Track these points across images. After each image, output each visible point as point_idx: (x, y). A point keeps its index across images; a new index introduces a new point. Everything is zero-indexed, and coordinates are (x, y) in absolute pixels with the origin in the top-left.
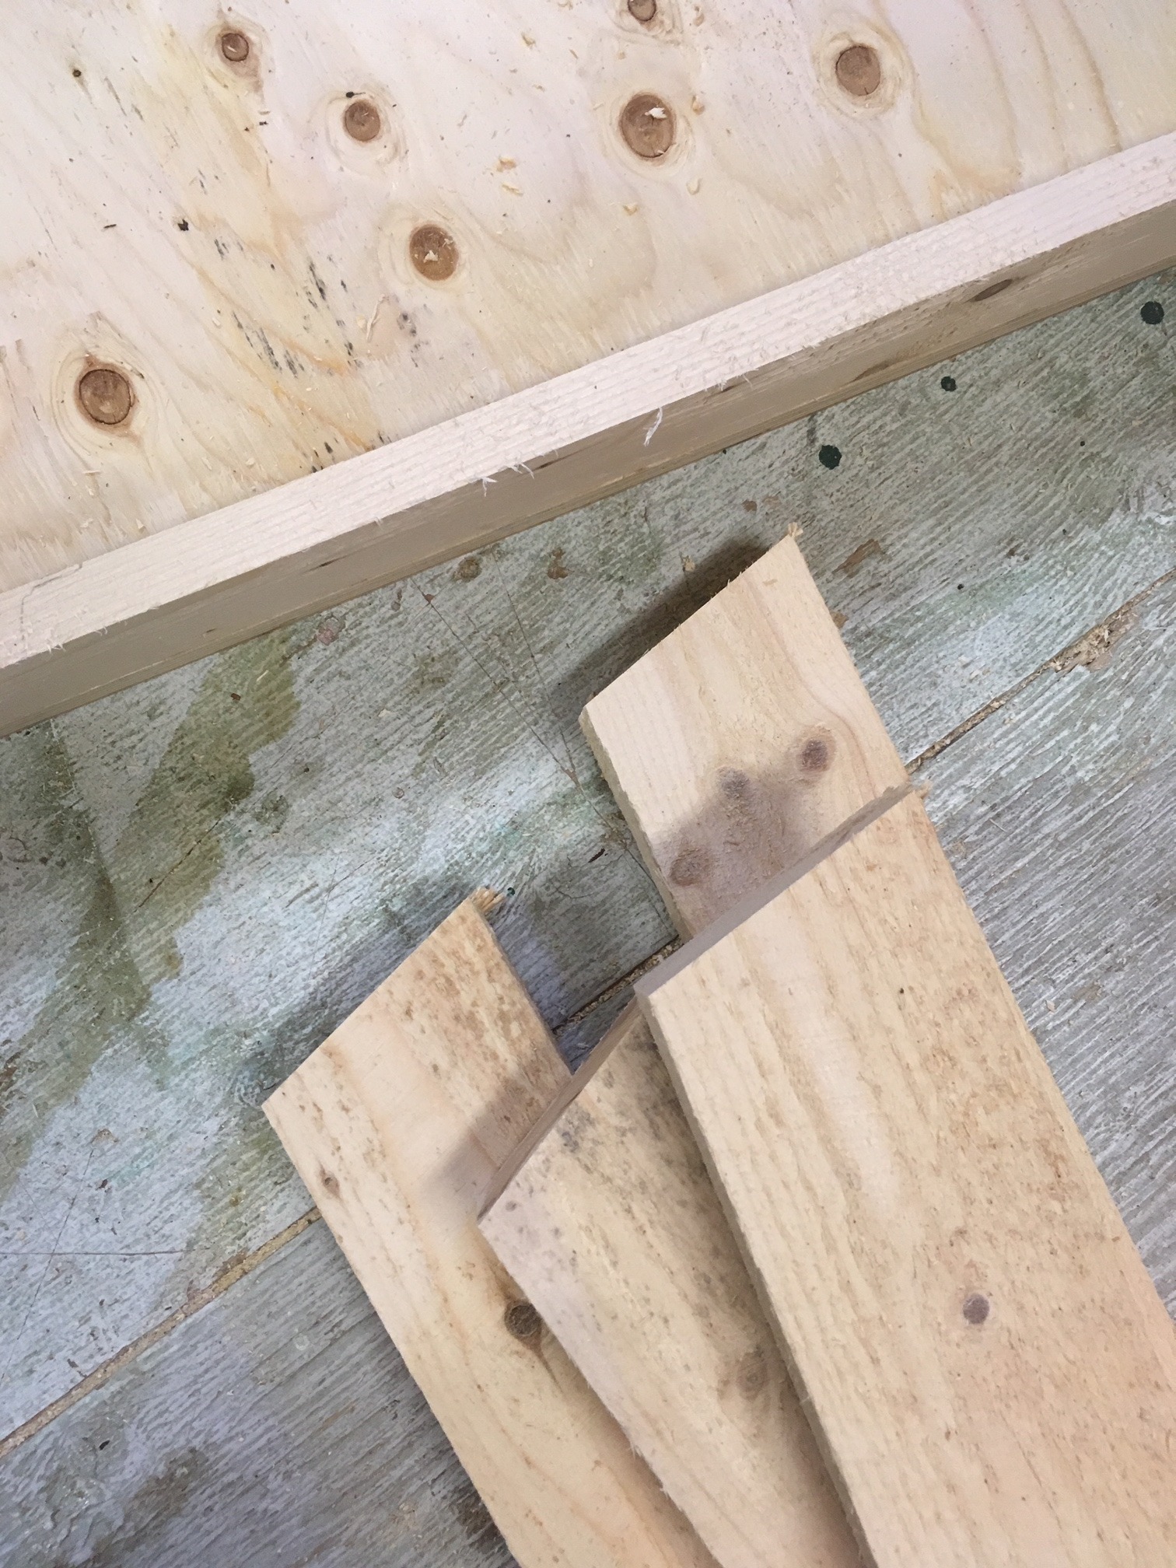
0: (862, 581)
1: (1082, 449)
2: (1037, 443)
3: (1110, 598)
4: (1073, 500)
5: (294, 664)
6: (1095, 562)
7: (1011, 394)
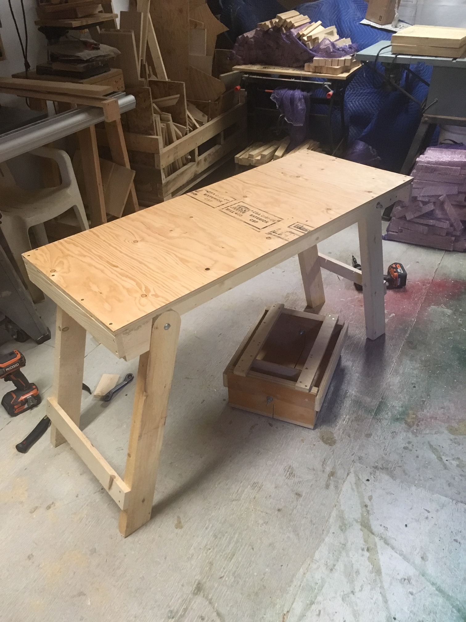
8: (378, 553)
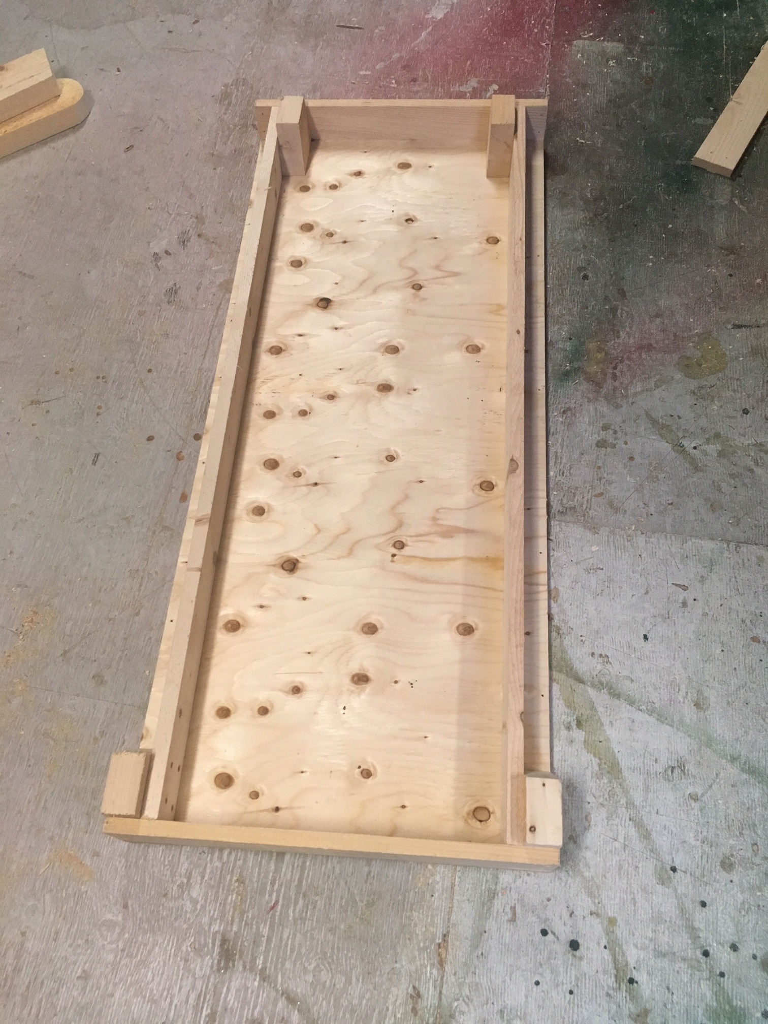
0: (508, 909)
1: (492, 1001)
2: (503, 991)
3: (449, 967)
4: (481, 985)
5: (598, 761)
6: (460, 973)
7: (521, 998)
8: (602, 724)
